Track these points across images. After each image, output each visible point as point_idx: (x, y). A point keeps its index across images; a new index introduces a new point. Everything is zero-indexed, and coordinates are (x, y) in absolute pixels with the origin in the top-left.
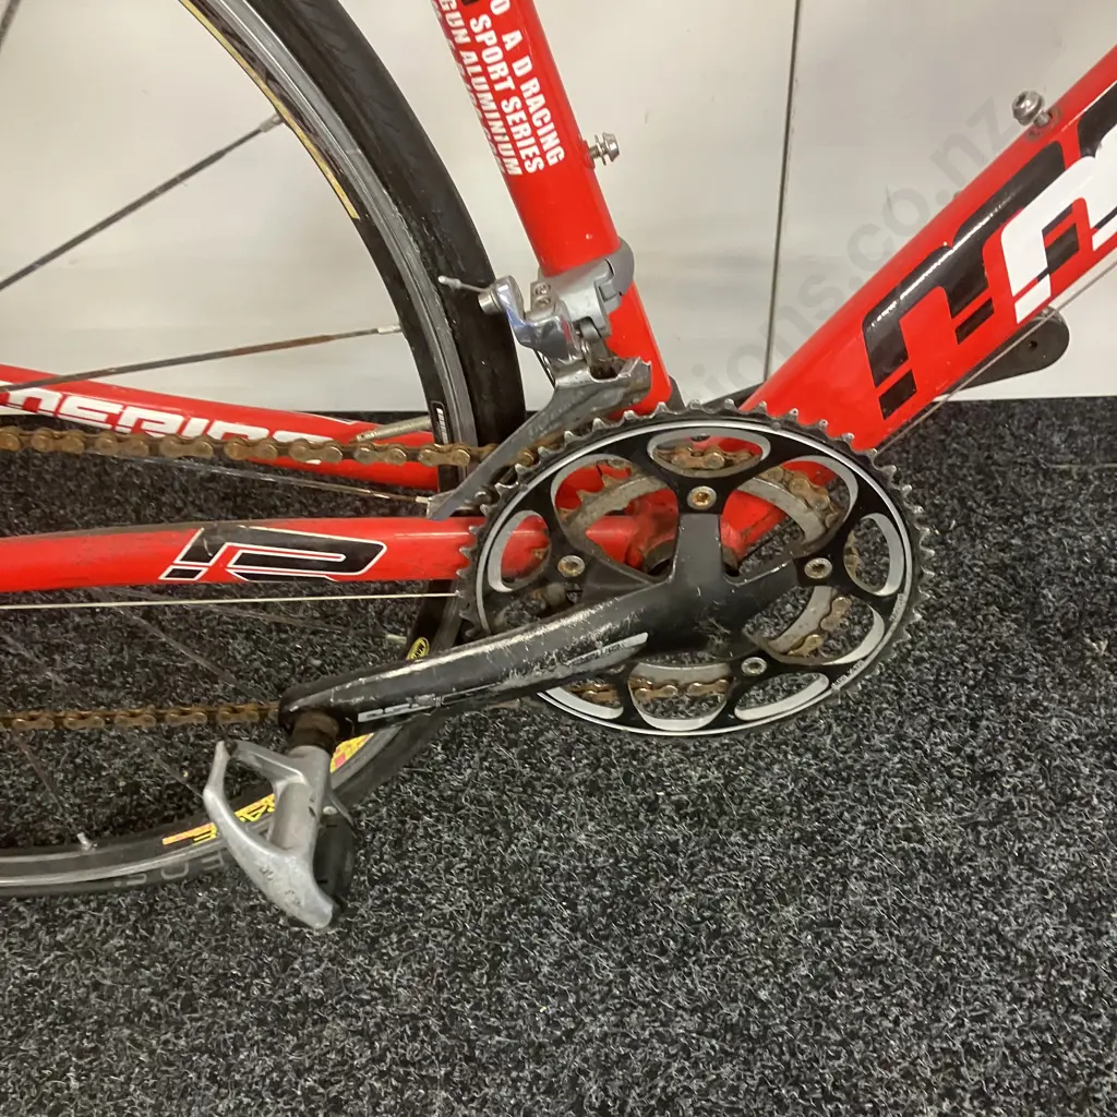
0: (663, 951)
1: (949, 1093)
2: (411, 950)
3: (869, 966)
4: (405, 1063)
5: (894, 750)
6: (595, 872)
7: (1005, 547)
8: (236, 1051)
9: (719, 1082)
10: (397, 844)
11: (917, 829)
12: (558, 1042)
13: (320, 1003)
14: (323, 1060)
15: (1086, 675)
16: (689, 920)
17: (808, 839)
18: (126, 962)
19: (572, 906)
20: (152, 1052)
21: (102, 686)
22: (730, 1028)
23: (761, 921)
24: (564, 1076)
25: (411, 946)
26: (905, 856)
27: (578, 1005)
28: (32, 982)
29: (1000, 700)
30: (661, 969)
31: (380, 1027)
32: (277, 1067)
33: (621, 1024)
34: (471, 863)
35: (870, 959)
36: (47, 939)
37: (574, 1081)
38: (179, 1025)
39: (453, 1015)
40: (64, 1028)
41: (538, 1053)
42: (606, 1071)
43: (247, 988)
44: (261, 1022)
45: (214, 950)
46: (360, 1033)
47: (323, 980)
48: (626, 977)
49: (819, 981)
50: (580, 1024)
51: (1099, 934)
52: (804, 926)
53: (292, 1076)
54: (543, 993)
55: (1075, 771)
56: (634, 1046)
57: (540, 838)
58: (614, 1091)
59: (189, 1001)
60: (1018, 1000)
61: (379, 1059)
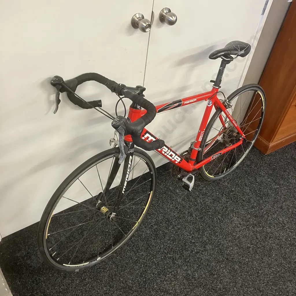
0: (162, 237)
1: (191, 235)
3: (179, 229)
4: (149, 259)
5: (168, 209)
6: (152, 234)
7: (164, 185)
8: (134, 268)
10: (132, 242)
11: (175, 215)
13: (138, 259)
14: (142, 263)
15: (178, 194)
16: (162, 234)
17: (167, 221)
18: (116, 267)
19: (152, 238)
20: (126, 273)
21: (86, 245)
22: (172, 240)
23: (168, 230)
24: (163, 252)
25: (141, 250)
26: (175, 218)
27: (159, 246)
28: (109, 275)
29: (173, 200)
30: (163, 239)
32: (139, 266)
33: (164, 245)
35: (179, 228)
37: (164, 252)
38: (127, 269)
39: (150, 253)
40: (116, 276)
41: (159, 251)
42: (165, 249)
43: (130, 262)
44: (134, 264)
45: (124, 261)
46: (143, 259)
47: (136, 257)
48: (161, 241)
49: (176, 232)
50: (161, 247)
51: (193, 216)
52: (172, 228)
53: (141, 266)
54: (156, 247)
55: (183, 204)
56: (166, 246)
58: (167, 250)
59: (126, 267)
60: (191, 225)
61: (147, 260)
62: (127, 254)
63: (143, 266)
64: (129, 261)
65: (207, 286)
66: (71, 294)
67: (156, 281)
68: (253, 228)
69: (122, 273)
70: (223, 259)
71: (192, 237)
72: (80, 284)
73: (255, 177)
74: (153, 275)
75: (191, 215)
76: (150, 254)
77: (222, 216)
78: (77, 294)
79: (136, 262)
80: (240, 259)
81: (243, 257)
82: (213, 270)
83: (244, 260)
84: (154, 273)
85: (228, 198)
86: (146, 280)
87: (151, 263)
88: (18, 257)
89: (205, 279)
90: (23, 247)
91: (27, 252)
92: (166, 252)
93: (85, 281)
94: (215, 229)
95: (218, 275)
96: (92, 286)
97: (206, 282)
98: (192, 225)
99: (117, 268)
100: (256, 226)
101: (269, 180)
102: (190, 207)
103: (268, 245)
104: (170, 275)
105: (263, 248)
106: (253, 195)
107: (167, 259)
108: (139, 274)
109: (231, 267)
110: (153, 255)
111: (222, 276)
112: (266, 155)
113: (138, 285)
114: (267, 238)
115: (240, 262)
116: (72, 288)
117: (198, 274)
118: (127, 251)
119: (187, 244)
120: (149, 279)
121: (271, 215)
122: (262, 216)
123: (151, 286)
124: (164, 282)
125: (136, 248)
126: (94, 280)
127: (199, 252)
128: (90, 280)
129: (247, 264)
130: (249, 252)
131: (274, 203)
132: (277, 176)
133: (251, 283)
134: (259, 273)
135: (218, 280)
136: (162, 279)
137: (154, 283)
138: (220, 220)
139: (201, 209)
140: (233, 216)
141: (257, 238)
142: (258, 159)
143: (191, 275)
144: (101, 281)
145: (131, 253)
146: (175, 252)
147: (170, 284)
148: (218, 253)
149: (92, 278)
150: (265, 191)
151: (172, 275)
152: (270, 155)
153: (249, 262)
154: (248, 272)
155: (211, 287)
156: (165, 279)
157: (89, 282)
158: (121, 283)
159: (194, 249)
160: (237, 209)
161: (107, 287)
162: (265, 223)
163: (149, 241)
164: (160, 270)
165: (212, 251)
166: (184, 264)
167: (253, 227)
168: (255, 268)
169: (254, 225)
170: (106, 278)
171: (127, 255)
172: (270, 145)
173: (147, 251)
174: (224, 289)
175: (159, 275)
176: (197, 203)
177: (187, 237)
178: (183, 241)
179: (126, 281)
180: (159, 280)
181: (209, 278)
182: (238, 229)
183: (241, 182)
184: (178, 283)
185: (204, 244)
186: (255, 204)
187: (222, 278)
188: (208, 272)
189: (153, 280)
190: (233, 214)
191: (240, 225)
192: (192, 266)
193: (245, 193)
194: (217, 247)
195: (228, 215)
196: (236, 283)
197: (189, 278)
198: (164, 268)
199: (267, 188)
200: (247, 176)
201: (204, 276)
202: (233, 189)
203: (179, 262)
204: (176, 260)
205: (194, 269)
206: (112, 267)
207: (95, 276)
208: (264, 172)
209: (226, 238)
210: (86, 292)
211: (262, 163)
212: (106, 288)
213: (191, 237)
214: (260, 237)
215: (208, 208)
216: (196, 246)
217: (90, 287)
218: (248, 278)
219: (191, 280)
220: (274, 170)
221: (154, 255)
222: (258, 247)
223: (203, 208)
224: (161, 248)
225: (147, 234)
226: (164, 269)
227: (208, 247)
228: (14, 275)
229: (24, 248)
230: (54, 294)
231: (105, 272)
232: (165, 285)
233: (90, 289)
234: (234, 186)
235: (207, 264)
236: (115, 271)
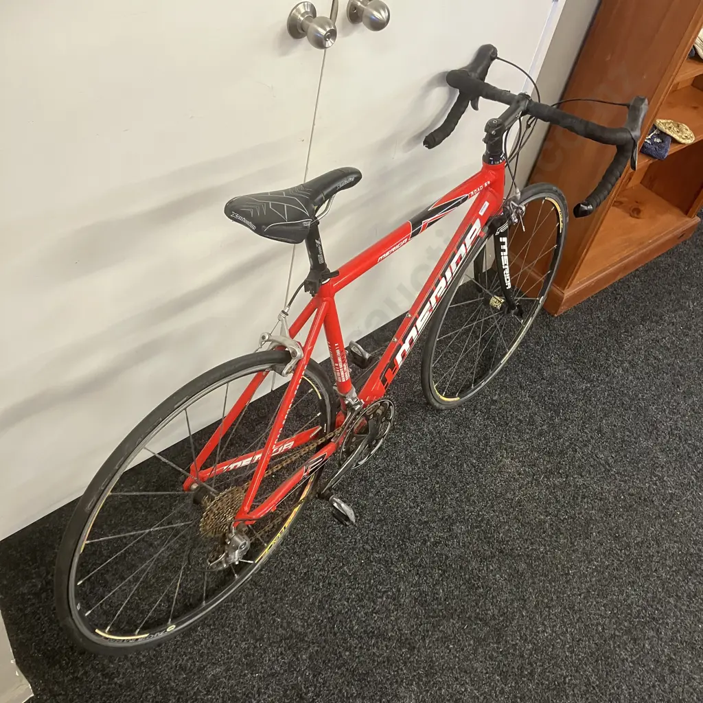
1: (418, 506)
2: (314, 550)
3: (390, 494)
4: (334, 568)
8: (303, 591)
9: (385, 531)
12: (355, 545)
13: (308, 571)
14: (319, 579)
17: (361, 480)
18: (263, 595)
20: (287, 604)
22: (379, 521)
23: (367, 500)
24: (361, 549)
25: (313, 549)
26: (380, 471)
27: (352, 536)
28: (247, 613)
31: (323, 566)
32: (313, 587)
33: (362, 534)
34: (309, 527)
36: (241, 604)
37: (364, 549)
38: (286, 596)
39: (333, 554)
40: (265, 614)
42: (367, 543)
43: (292, 580)
44: (301, 583)
45: (277, 579)
46: (320, 570)
47: (304, 567)
49: (385, 503)
50: (355, 539)
51: (417, 464)
52: (375, 495)
53: (317, 586)
54: (344, 539)
56: (367, 535)
57: (316, 513)
58: (371, 544)
59: (284, 591)
60: (415, 484)
61: (329, 571)
62: (283, 563)
63: (321, 584)
64: (290, 576)
65: (467, 613)
66: (167, 666)
67: (355, 614)
68: (546, 479)
69: (278, 605)
70: (491, 553)
71: (421, 510)
72: (185, 642)
73: (539, 366)
74: (348, 602)
75: (413, 461)
76: (334, 558)
77: (478, 459)
78: (180, 665)
79: (306, 578)
80: (528, 548)
81: (532, 544)
82: (473, 578)
83: (535, 550)
84: (349, 599)
85: (488, 418)
86: (333, 615)
87: (340, 577)
88: (23, 594)
89: (460, 600)
90: (33, 571)
91: (44, 582)
92: (370, 548)
93: (196, 632)
94: (466, 487)
95: (485, 587)
96: (212, 643)
97: (463, 606)
98: (418, 482)
99: (265, 595)
100: (552, 473)
101: (568, 371)
102: (408, 444)
103: (581, 513)
104: (384, 599)
105: (572, 520)
106: (538, 408)
107: (374, 563)
108: (317, 604)
109: (510, 568)
110: (341, 559)
111: (494, 590)
112: (557, 317)
113: (317, 629)
114: (577, 499)
115: (528, 556)
116: (167, 652)
117: (443, 591)
118: (283, 555)
119: (412, 526)
120: (339, 612)
121: (580, 448)
122: (562, 453)
123: (346, 628)
124: (374, 615)
125: (301, 546)
126: (215, 629)
127: (440, 543)
128: (207, 630)
129: (543, 557)
130: (544, 532)
131: (583, 423)
132: (584, 363)
133: (555, 598)
134: (568, 574)
135: (486, 599)
136: (369, 609)
137: (351, 621)
138: (474, 467)
139: (433, 447)
140: (502, 456)
141: (557, 501)
142: (541, 328)
143: (430, 594)
144: (232, 630)
145: (291, 558)
146: (389, 545)
147: (387, 617)
148: (481, 540)
149: (210, 625)
150: (563, 398)
151: (387, 598)
152: (566, 316)
153: (547, 554)
154: (546, 576)
155: (473, 615)
156: (375, 609)
157: (205, 634)
158: (277, 629)
159: (428, 535)
160: (508, 441)
161: (248, 640)
162: (569, 467)
163: (328, 528)
164: (362, 589)
165: (467, 537)
166: (410, 571)
167: (545, 477)
168: (560, 563)
169: (549, 474)
170: (243, 621)
171: (282, 565)
172: (565, 295)
173: (326, 552)
174: (501, 616)
175: (361, 600)
176: (423, 434)
177: (409, 511)
178: (403, 520)
179: (289, 623)
180: (362, 613)
181: (467, 595)
182: (515, 485)
183: (510, 380)
184: (403, 613)
185: (449, 523)
186: (545, 427)
187: (494, 594)
188: (464, 584)
189: (349, 612)
190: (501, 453)
191: (519, 474)
192: (430, 573)
193: (521, 405)
194: (477, 527)
195: (491, 454)
196: (525, 601)
197: (426, 601)
198: (369, 583)
199: (565, 390)
200: (520, 365)
201: (456, 593)
202: (495, 398)
203: (401, 568)
204: (392, 564)
205: (433, 579)
206: (253, 595)
207: (217, 619)
208: (557, 356)
209: (493, 507)
210: (201, 656)
211: (550, 336)
212: (246, 644)
213: (418, 511)
214: (564, 497)
215: (447, 444)
216: (430, 529)
217: (209, 645)
218: (547, 586)
219: (430, 604)
220: (576, 349)
221: (343, 559)
222: (560, 519)
223: (436, 443)
224: (357, 541)
225: (321, 511)
226: (370, 588)
227: (459, 528)
228: (23, 639)
229: (35, 573)
230: (126, 669)
231: (239, 608)
232: (375, 621)
233: (209, 649)
234: (496, 390)
235: (461, 567)
236: (262, 603)
